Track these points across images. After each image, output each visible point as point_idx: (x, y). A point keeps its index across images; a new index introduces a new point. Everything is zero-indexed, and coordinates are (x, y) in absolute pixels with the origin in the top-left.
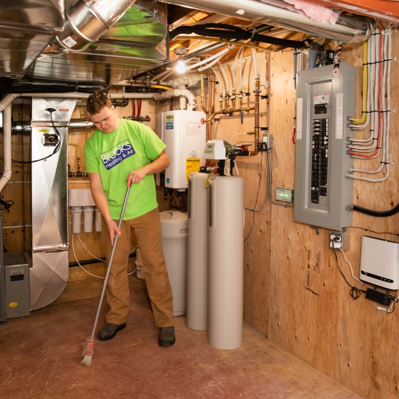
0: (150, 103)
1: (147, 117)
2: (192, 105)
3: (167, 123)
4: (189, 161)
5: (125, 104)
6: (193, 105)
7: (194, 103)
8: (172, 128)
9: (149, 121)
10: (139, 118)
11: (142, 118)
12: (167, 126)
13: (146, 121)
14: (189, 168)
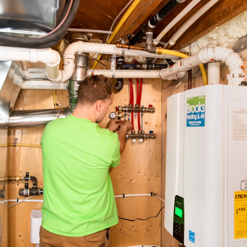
0: (154, 87)
1: (150, 106)
2: (237, 75)
3: (190, 114)
4: (240, 196)
5: (118, 88)
6: (241, 76)
7: (241, 71)
8: (203, 125)
9: (153, 112)
10: (139, 107)
11: (142, 108)
12: (188, 121)
13: (149, 112)
14: (240, 213)
